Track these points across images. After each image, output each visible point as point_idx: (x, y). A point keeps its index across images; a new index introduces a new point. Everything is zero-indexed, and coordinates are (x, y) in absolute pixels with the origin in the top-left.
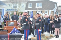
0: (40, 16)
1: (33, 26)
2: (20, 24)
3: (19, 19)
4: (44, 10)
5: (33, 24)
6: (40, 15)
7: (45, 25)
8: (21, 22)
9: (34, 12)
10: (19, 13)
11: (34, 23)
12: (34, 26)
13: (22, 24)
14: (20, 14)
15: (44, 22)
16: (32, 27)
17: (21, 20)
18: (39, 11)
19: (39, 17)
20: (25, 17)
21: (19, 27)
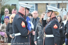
0: (55, 17)
1: (37, 40)
2: (7, 36)
3: (3, 22)
4: (64, 2)
5: (37, 35)
6: (56, 14)
7: (66, 39)
8: (8, 30)
9: (39, 7)
10: (3, 9)
11: (39, 33)
12: (39, 40)
13: (11, 36)
14: (6, 10)
15: (64, 32)
16: (35, 43)
17: (9, 24)
18: (53, 5)
19: (52, 18)
20: (20, 19)
21: (3, 42)
